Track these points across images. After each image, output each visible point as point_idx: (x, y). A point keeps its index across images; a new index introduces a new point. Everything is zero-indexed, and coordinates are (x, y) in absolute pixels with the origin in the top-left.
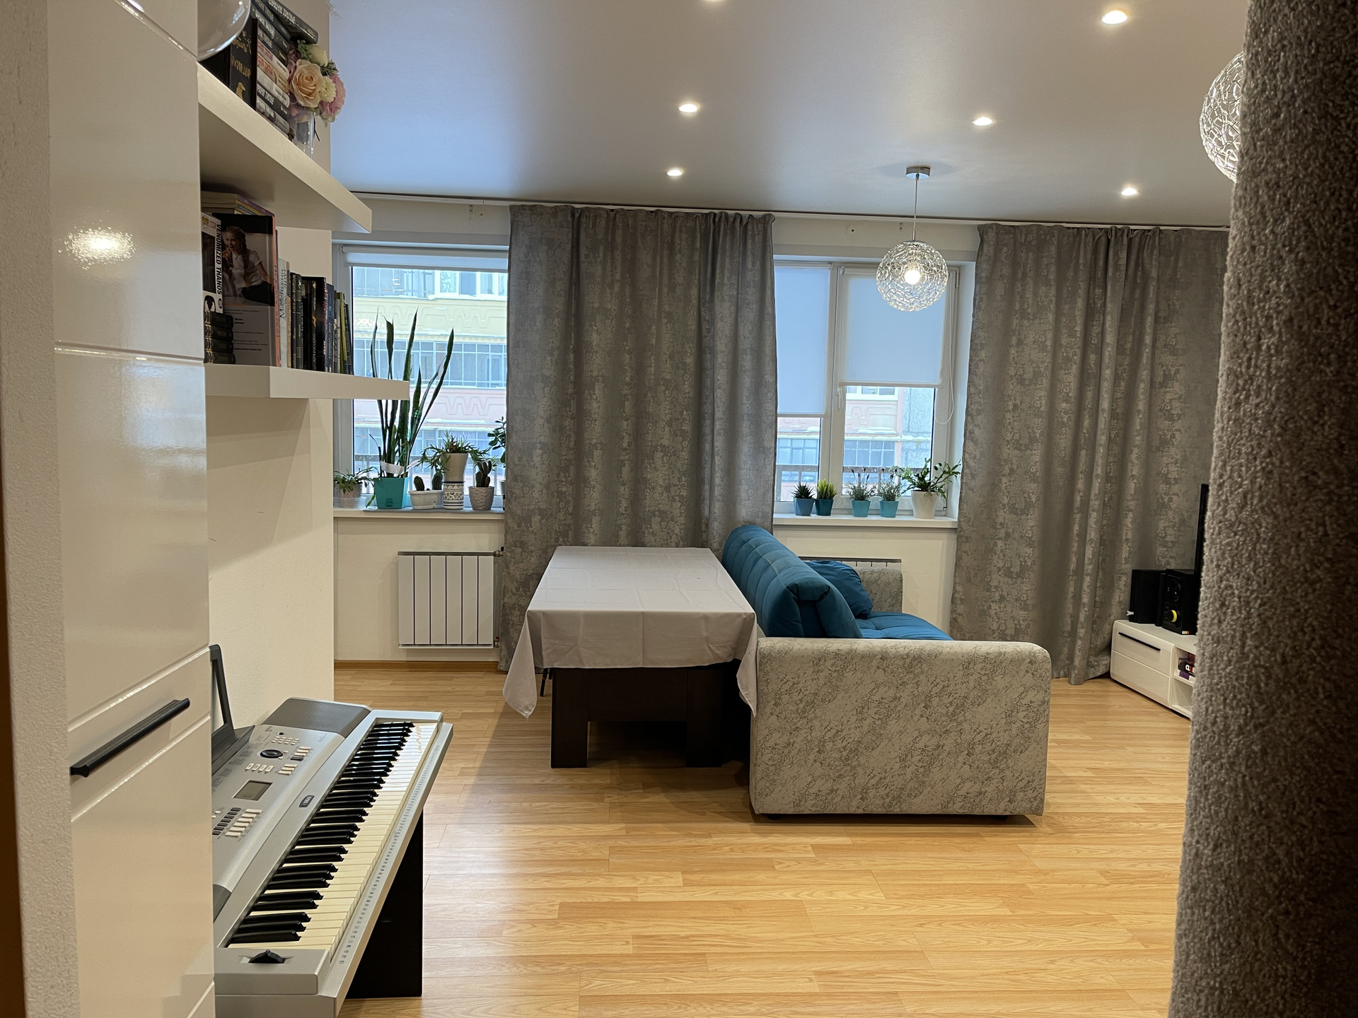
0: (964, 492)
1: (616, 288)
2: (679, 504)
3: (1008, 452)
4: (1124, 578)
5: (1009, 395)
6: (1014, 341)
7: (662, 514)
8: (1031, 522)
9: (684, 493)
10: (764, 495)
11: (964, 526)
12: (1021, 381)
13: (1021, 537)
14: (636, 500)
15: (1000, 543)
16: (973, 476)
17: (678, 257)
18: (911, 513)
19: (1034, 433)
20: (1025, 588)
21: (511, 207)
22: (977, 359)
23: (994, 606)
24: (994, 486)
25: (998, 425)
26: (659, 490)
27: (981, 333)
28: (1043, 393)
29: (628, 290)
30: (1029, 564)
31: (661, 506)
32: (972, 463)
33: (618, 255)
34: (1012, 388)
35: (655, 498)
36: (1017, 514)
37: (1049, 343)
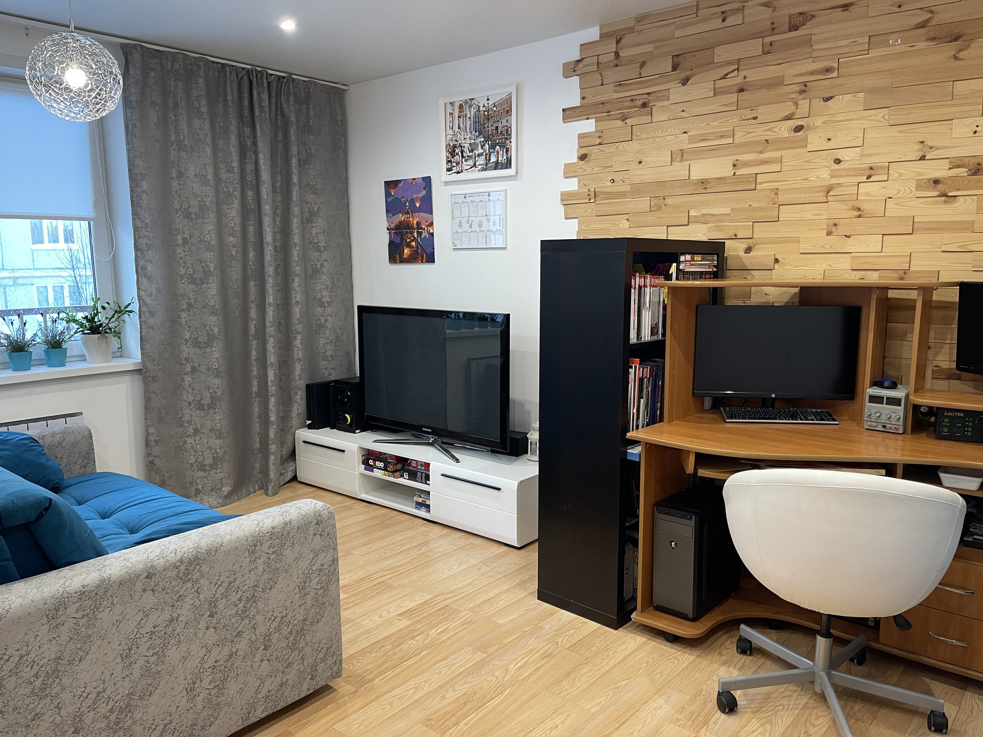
0: (144, 330)
3: (184, 287)
4: (299, 393)
5: (176, 229)
6: (174, 174)
8: (216, 354)
11: (150, 366)
12: (188, 215)
13: (208, 369)
15: (188, 379)
16: (152, 314)
18: (83, 358)
19: (208, 266)
20: (219, 418)
22: (139, 190)
23: (189, 440)
24: (173, 322)
25: (170, 261)
27: (139, 162)
28: (211, 227)
30: (219, 394)
32: (149, 301)
34: (179, 222)
37: (210, 177)
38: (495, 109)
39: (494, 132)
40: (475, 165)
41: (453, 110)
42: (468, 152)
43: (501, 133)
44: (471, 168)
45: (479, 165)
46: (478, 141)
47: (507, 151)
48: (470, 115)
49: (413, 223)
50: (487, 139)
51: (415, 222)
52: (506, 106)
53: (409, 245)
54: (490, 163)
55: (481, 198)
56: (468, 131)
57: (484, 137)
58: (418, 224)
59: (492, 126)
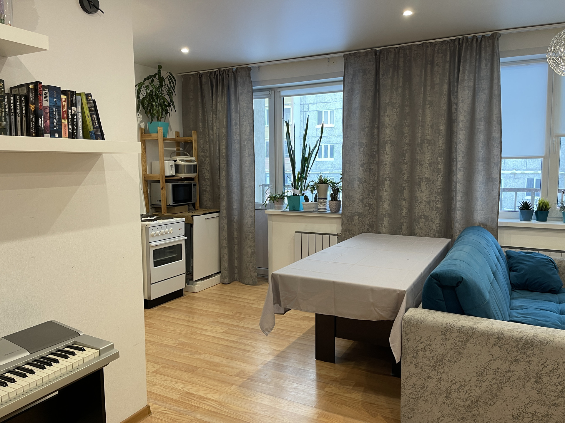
1: (400, 90)
2: (436, 212)
7: (426, 217)
9: (439, 206)
10: (492, 207)
14: (411, 209)
17: (436, 68)
21: (344, 56)
26: (424, 203)
29: (407, 91)
31: (425, 213)
33: (401, 72)
35: (421, 208)
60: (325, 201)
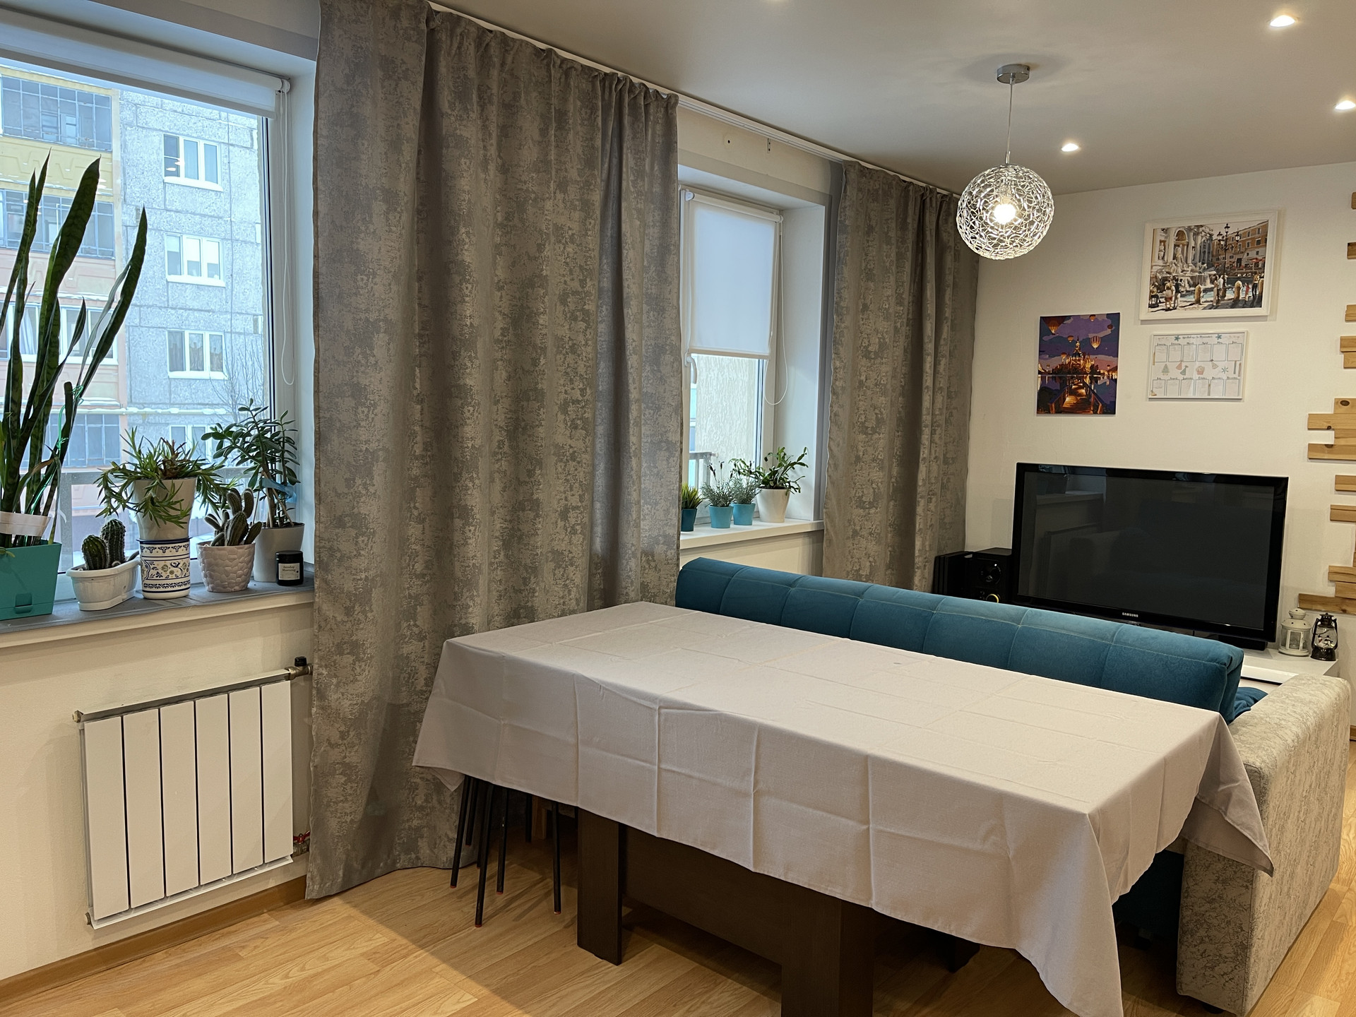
1: (491, 174)
3: (856, 437)
6: (860, 307)
7: (558, 556)
8: (880, 516)
11: (829, 529)
12: (867, 354)
13: (870, 533)
14: (515, 537)
16: (837, 466)
17: (570, 136)
19: (881, 413)
26: (553, 517)
28: (888, 367)
31: (555, 543)
32: (836, 452)
35: (548, 532)
36: (864, 508)
38: (1238, 238)
39: (1235, 264)
40: (1198, 302)
41: (1166, 237)
42: (1187, 285)
43: (1245, 267)
44: (1190, 305)
45: (1205, 302)
46: (1206, 274)
47: (1255, 287)
48: (1196, 244)
49: (1084, 367)
50: (1221, 272)
51: (1088, 366)
52: (1257, 235)
53: (1073, 393)
54: (1224, 300)
55: (1205, 340)
56: (1190, 261)
57: (1217, 270)
58: (1094, 369)
59: (1231, 257)
60: (182, 551)
